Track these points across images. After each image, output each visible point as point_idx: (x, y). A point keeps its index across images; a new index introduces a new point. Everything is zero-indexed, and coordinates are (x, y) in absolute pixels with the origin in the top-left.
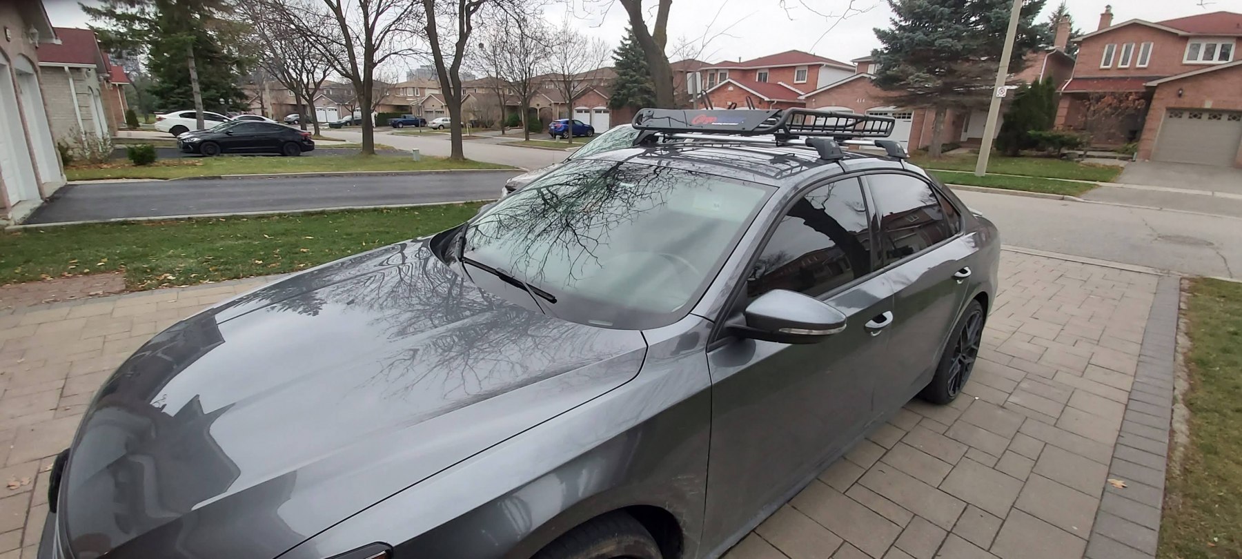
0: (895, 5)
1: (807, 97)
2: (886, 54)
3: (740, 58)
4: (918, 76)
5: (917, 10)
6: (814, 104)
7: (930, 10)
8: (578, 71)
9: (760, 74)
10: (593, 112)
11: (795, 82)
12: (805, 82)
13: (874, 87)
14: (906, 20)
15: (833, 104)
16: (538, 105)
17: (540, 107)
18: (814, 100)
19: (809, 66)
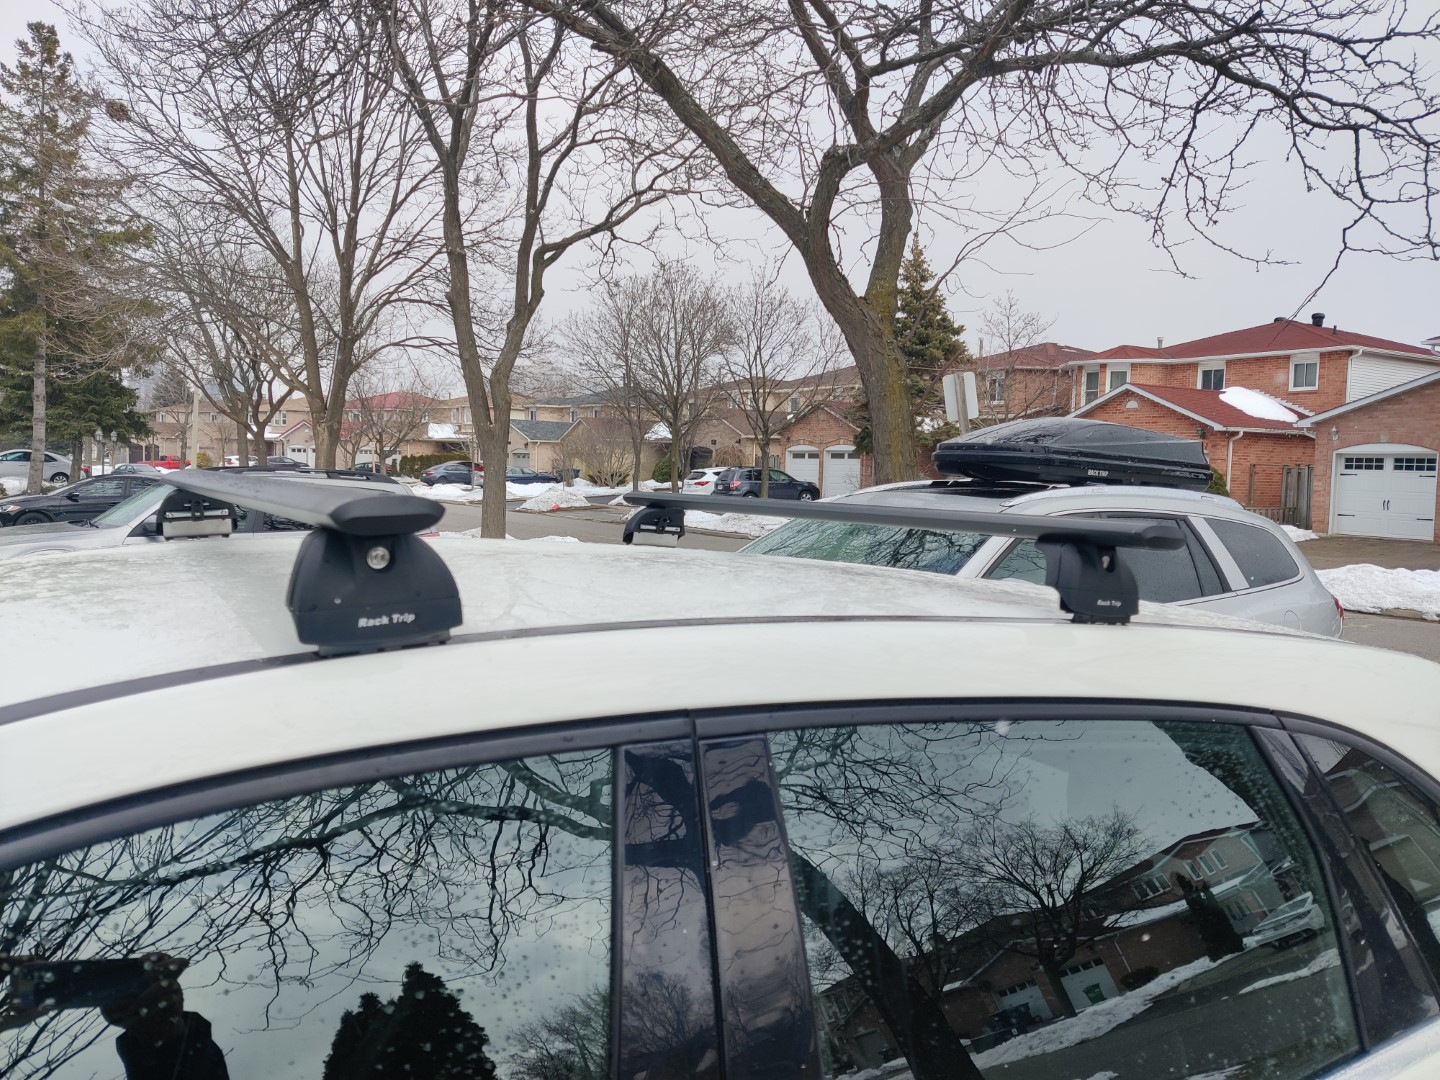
1: (1318, 424)
3: (1160, 342)
6: (1335, 438)
8: (783, 373)
9: (1206, 374)
10: (827, 458)
11: (1292, 389)
12: (1316, 388)
15: (1383, 438)
16: (714, 442)
17: (718, 446)
18: (1334, 429)
19: (1322, 355)
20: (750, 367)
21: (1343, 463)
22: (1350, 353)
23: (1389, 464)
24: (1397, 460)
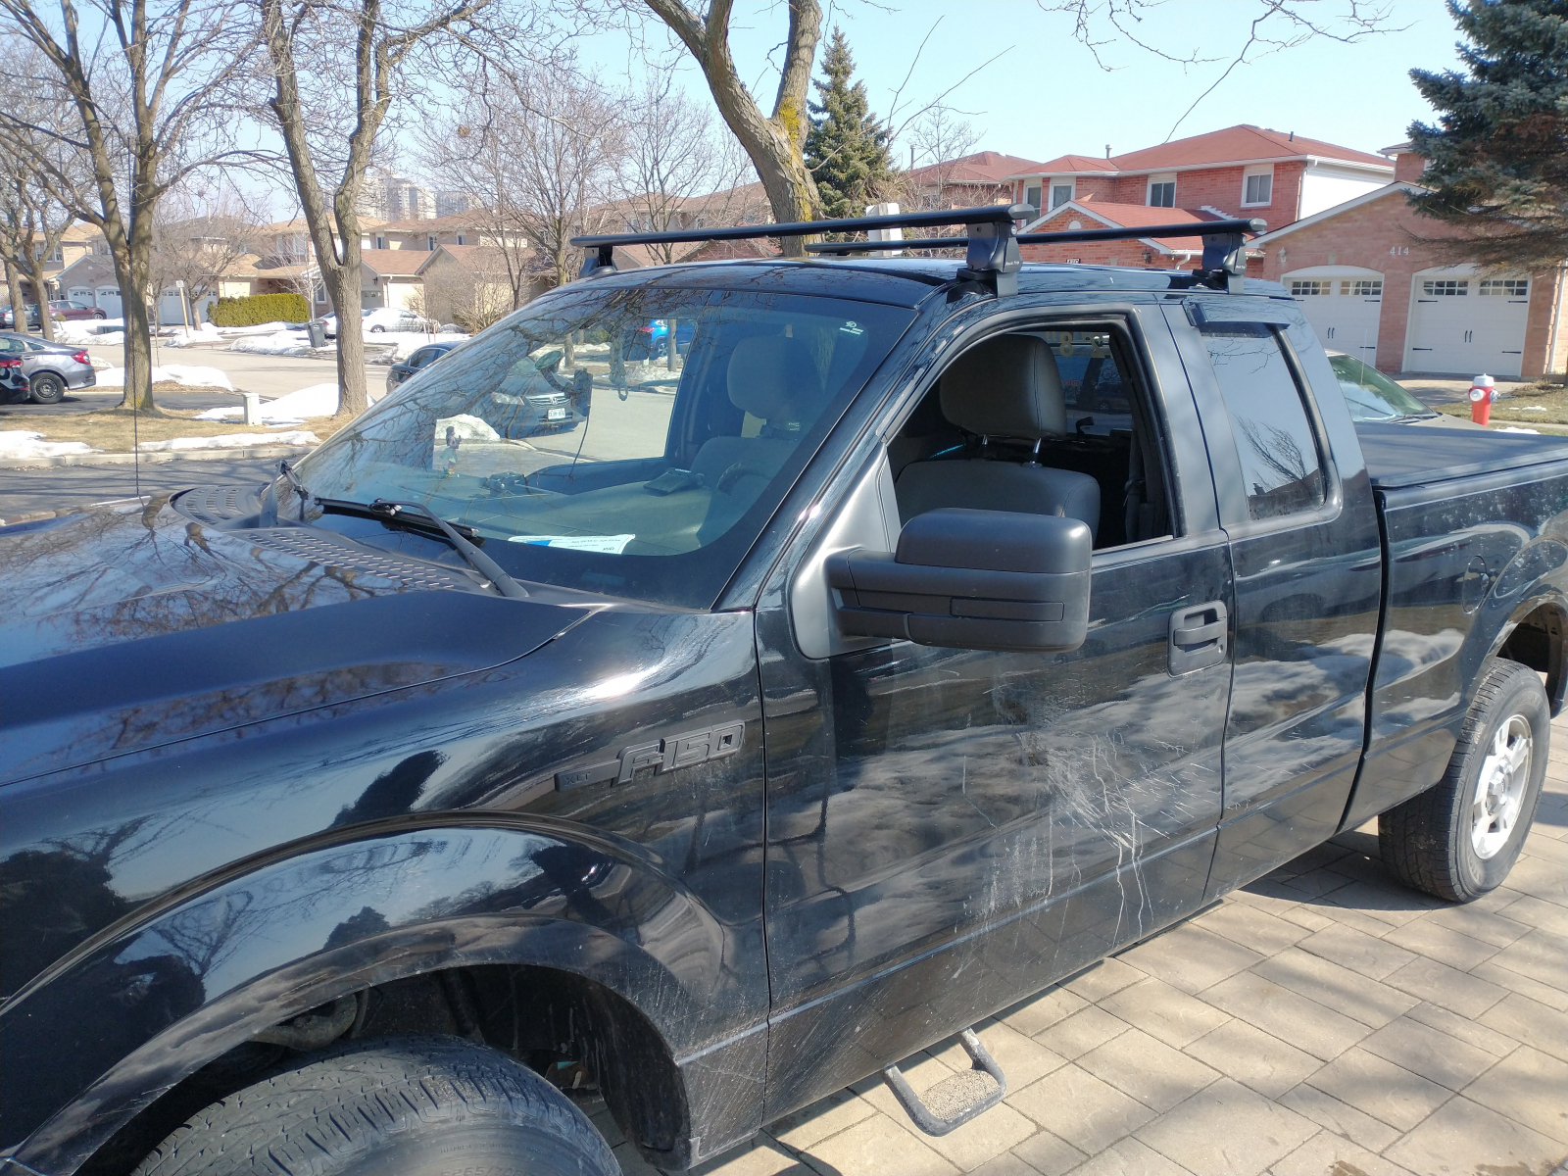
0: (1464, 14)
2: (1446, 134)
3: (1108, 149)
4: (1517, 190)
5: (1510, 28)
6: (1283, 260)
7: (1538, 28)
9: (1154, 187)
11: (1244, 204)
12: (1269, 204)
13: (1420, 215)
14: (1489, 52)
15: (1331, 259)
18: (1282, 251)
19: (1277, 166)
20: (647, 184)
21: (1291, 289)
22: (1305, 163)
23: (1335, 288)
24: (1345, 284)
